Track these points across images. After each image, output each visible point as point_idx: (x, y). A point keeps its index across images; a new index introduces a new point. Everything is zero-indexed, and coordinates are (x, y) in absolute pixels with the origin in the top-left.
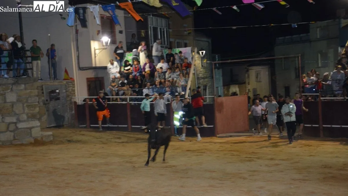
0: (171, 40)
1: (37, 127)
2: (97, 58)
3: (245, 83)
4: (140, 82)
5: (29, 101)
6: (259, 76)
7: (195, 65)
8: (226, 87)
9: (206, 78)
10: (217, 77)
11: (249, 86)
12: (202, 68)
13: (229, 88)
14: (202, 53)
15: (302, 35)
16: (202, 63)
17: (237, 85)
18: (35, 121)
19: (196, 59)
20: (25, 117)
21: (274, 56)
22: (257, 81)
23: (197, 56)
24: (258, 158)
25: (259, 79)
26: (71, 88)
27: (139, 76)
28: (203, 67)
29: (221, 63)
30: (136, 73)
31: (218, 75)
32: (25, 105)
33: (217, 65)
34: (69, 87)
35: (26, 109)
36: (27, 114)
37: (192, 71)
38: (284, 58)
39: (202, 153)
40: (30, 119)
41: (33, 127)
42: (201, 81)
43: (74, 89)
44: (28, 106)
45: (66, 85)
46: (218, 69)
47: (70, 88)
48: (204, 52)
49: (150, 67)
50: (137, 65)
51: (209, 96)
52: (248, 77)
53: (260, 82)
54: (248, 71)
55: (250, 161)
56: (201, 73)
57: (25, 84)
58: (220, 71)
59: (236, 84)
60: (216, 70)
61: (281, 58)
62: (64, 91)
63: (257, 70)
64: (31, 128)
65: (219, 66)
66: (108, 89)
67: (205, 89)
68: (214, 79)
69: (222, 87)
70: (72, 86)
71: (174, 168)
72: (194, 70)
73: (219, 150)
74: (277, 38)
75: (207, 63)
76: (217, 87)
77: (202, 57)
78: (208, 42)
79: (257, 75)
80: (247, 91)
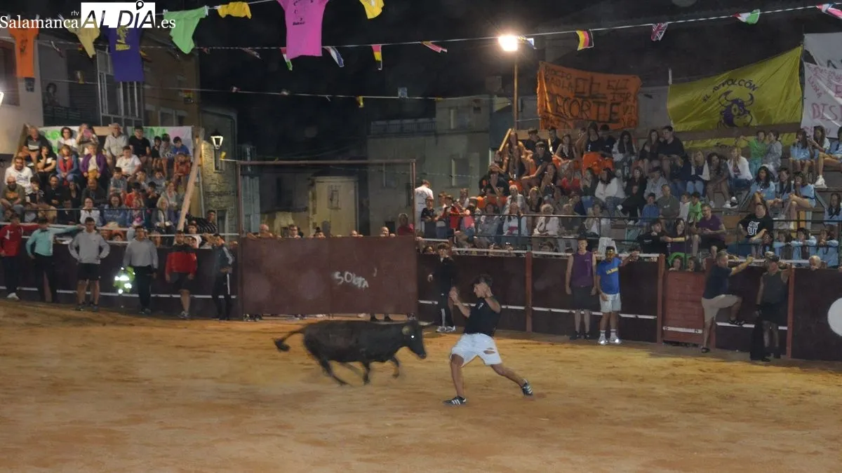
0: (148, 107)
3: (306, 209)
4: (74, 195)
6: (335, 197)
7: (200, 166)
8: (266, 216)
9: (225, 194)
10: (248, 193)
12: (215, 173)
13: (274, 218)
14: (218, 141)
15: (421, 120)
16: (216, 161)
17: (290, 213)
19: (203, 152)
21: (366, 158)
23: (203, 146)
25: (334, 202)
27: (71, 181)
28: (218, 171)
29: (258, 165)
30: (66, 174)
31: (251, 188)
33: (249, 169)
37: (193, 178)
38: (387, 165)
39: (209, 352)
42: (214, 200)
46: (252, 176)
48: (222, 138)
49: (99, 163)
50: (68, 156)
51: (229, 233)
52: (314, 197)
53: (337, 208)
54: (313, 184)
56: (214, 182)
58: (256, 181)
59: (288, 211)
60: (246, 178)
61: (381, 164)
63: (331, 184)
65: (252, 170)
67: (222, 218)
68: (241, 198)
69: (258, 216)
71: (146, 383)
72: (198, 176)
73: (247, 346)
74: (372, 123)
75: (226, 161)
76: (248, 216)
77: (217, 148)
78: (230, 117)
79: (332, 194)
80: (311, 226)
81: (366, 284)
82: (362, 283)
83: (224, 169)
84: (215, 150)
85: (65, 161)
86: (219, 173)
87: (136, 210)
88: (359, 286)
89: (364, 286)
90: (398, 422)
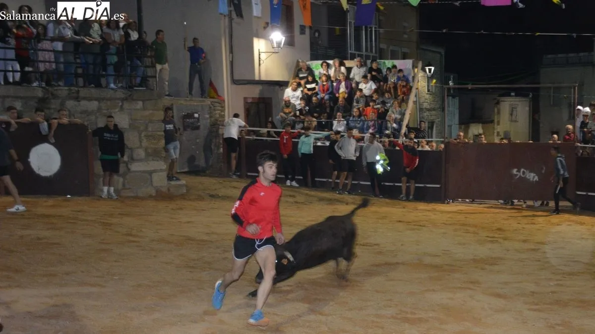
0: (383, 46)
1: (161, 170)
2: (263, 66)
3: (492, 122)
5: (150, 129)
6: (514, 113)
7: (417, 89)
8: (463, 127)
9: (434, 109)
10: (451, 109)
11: (499, 126)
13: (469, 128)
14: (430, 70)
15: (581, 54)
16: (428, 86)
17: (481, 124)
18: (158, 161)
19: (420, 79)
20: (141, 153)
21: (539, 83)
22: (512, 121)
23: (421, 74)
24: (505, 239)
25: (514, 117)
26: (219, 112)
27: (327, 100)
28: (428, 93)
29: (459, 88)
30: (324, 95)
31: (453, 107)
32: (143, 135)
33: (452, 92)
34: (215, 110)
35: (145, 141)
36: (146, 150)
37: (412, 98)
38: (554, 88)
39: (420, 226)
40: (151, 158)
41: (155, 171)
42: (426, 114)
43: (223, 113)
44: (147, 136)
45: (210, 107)
46: (454, 97)
47: (217, 112)
48: (433, 68)
49: (347, 87)
50: (326, 81)
51: (436, 138)
52: (499, 113)
53: (516, 121)
54: (498, 103)
55: (492, 242)
56: (426, 101)
57: (143, 101)
58: (457, 100)
59: (479, 122)
60: (450, 98)
61: (550, 88)
62: (208, 116)
63: (512, 103)
64: (150, 173)
65: (454, 92)
66: (279, 117)
67: (431, 127)
68: (446, 112)
69: (457, 126)
70: (220, 108)
71: (376, 247)
72: (416, 96)
73: (447, 222)
74: (544, 56)
75: (436, 86)
76: (450, 126)
77: (429, 76)
78: (440, 53)
79: (512, 111)
80: (495, 134)
81: (536, 178)
82: (534, 177)
83: (433, 91)
84: (428, 77)
85: (324, 85)
86: (430, 94)
87: (371, 121)
88: (531, 180)
89: (535, 180)
90: (559, 282)
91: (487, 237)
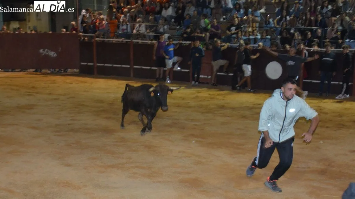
3: (25, 20)
6: (39, 15)
8: (6, 23)
11: (29, 23)
13: (10, 24)
17: (18, 22)
22: (38, 20)
24: (37, 93)
52: (29, 15)
55: (29, 95)
59: (16, 20)
69: (2, 23)
80: (28, 28)
90: (72, 118)
91: (25, 92)
